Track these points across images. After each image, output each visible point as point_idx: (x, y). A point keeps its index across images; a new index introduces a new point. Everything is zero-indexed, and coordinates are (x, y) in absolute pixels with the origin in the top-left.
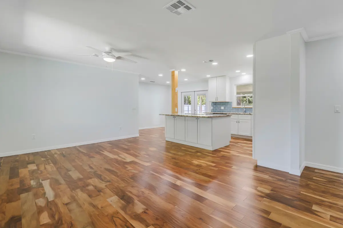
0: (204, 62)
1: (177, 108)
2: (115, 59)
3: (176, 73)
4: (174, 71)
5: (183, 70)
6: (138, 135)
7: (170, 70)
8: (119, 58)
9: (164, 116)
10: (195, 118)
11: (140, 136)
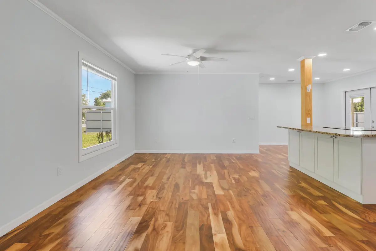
0: (348, 30)
1: (310, 118)
2: (199, 62)
3: (309, 62)
4: (304, 60)
5: (322, 55)
6: (258, 152)
7: (298, 60)
8: (203, 59)
9: (287, 129)
10: (328, 136)
11: (260, 152)
